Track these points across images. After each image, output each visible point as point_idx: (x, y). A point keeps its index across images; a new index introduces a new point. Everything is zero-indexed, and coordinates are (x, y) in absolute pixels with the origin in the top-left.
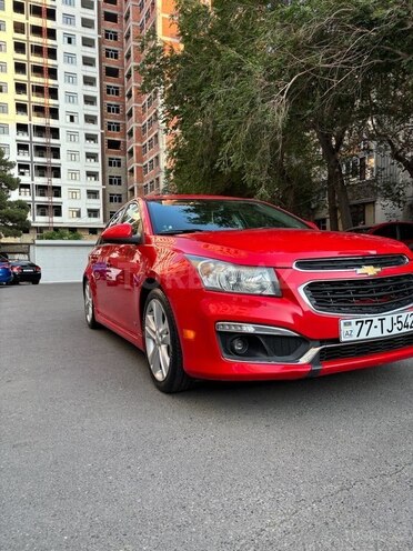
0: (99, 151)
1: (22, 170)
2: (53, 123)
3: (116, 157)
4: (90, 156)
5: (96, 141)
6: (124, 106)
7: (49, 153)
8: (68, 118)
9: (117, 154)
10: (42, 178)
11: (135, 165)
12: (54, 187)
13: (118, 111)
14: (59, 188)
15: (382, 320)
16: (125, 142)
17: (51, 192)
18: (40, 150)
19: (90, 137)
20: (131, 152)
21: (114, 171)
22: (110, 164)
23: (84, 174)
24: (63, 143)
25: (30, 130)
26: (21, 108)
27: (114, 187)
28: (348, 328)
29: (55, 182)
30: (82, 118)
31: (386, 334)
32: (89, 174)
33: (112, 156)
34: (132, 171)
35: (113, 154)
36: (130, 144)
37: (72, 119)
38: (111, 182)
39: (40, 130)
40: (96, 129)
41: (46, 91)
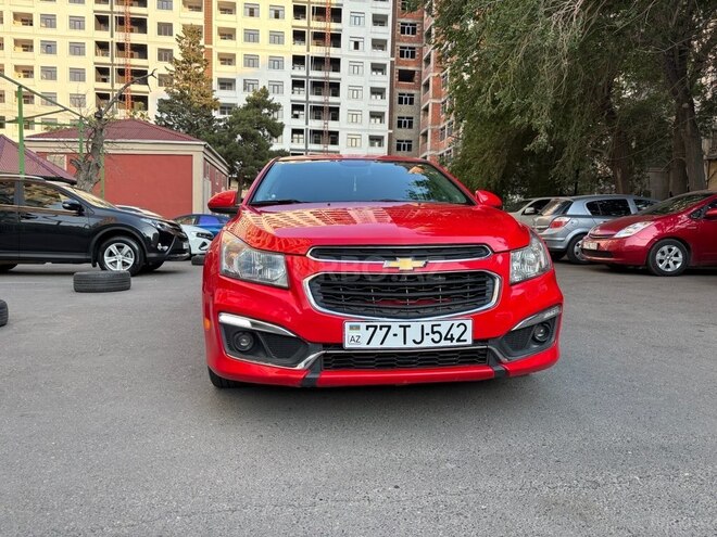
0: (387, 86)
1: (296, 112)
2: (334, 52)
3: (408, 91)
4: (376, 92)
5: (384, 73)
6: (422, 24)
7: (327, 90)
8: (352, 44)
9: (410, 88)
10: (317, 121)
11: (430, 102)
12: (331, 133)
13: (414, 32)
14: (337, 133)
15: (405, 327)
16: (420, 72)
17: (326, 138)
18: (318, 86)
19: (378, 68)
20: (427, 85)
21: (404, 111)
22: (400, 102)
23: (366, 115)
24: (344, 77)
25: (308, 62)
26: (299, 36)
27: (402, 130)
28: (355, 333)
29: (332, 126)
30: (368, 44)
31: (410, 344)
32: (374, 115)
33: (403, 91)
34: (426, 109)
35: (405, 88)
36: (427, 73)
37: (356, 45)
38: (399, 125)
39: (318, 62)
40: (384, 57)
41: (328, 13)
